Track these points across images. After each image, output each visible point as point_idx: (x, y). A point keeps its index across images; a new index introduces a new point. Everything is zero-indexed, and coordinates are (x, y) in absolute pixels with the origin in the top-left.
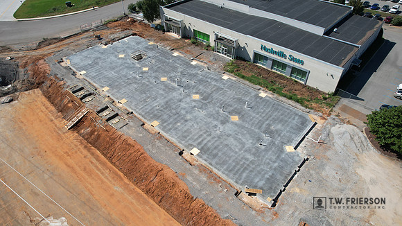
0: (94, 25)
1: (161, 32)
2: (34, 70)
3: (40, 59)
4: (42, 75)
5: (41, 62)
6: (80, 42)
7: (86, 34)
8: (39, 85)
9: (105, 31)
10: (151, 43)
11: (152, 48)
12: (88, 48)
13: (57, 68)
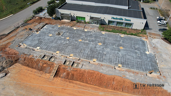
0: (20, 24)
1: (59, 20)
5: (8, 49)
9: (29, 25)
10: (59, 26)
11: (62, 28)
12: (29, 36)
13: (21, 50)
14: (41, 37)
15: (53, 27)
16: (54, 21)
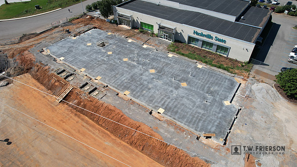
0: (61, 22)
1: (115, 25)
2: (21, 59)
3: (24, 50)
4: (29, 62)
5: (26, 52)
6: (54, 36)
7: (57, 30)
8: (28, 70)
9: (71, 26)
10: (110, 34)
11: (112, 37)
12: (61, 40)
13: (40, 56)
15: (100, 34)
16: (107, 25)
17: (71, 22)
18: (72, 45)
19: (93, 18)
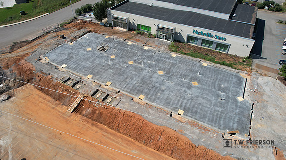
0: (53, 28)
1: (110, 28)
9: (64, 31)
10: (107, 37)
12: (58, 46)
13: (40, 65)
14: (74, 51)
15: (97, 38)
16: (102, 29)
17: (62, 27)
18: (70, 51)
19: (86, 22)
